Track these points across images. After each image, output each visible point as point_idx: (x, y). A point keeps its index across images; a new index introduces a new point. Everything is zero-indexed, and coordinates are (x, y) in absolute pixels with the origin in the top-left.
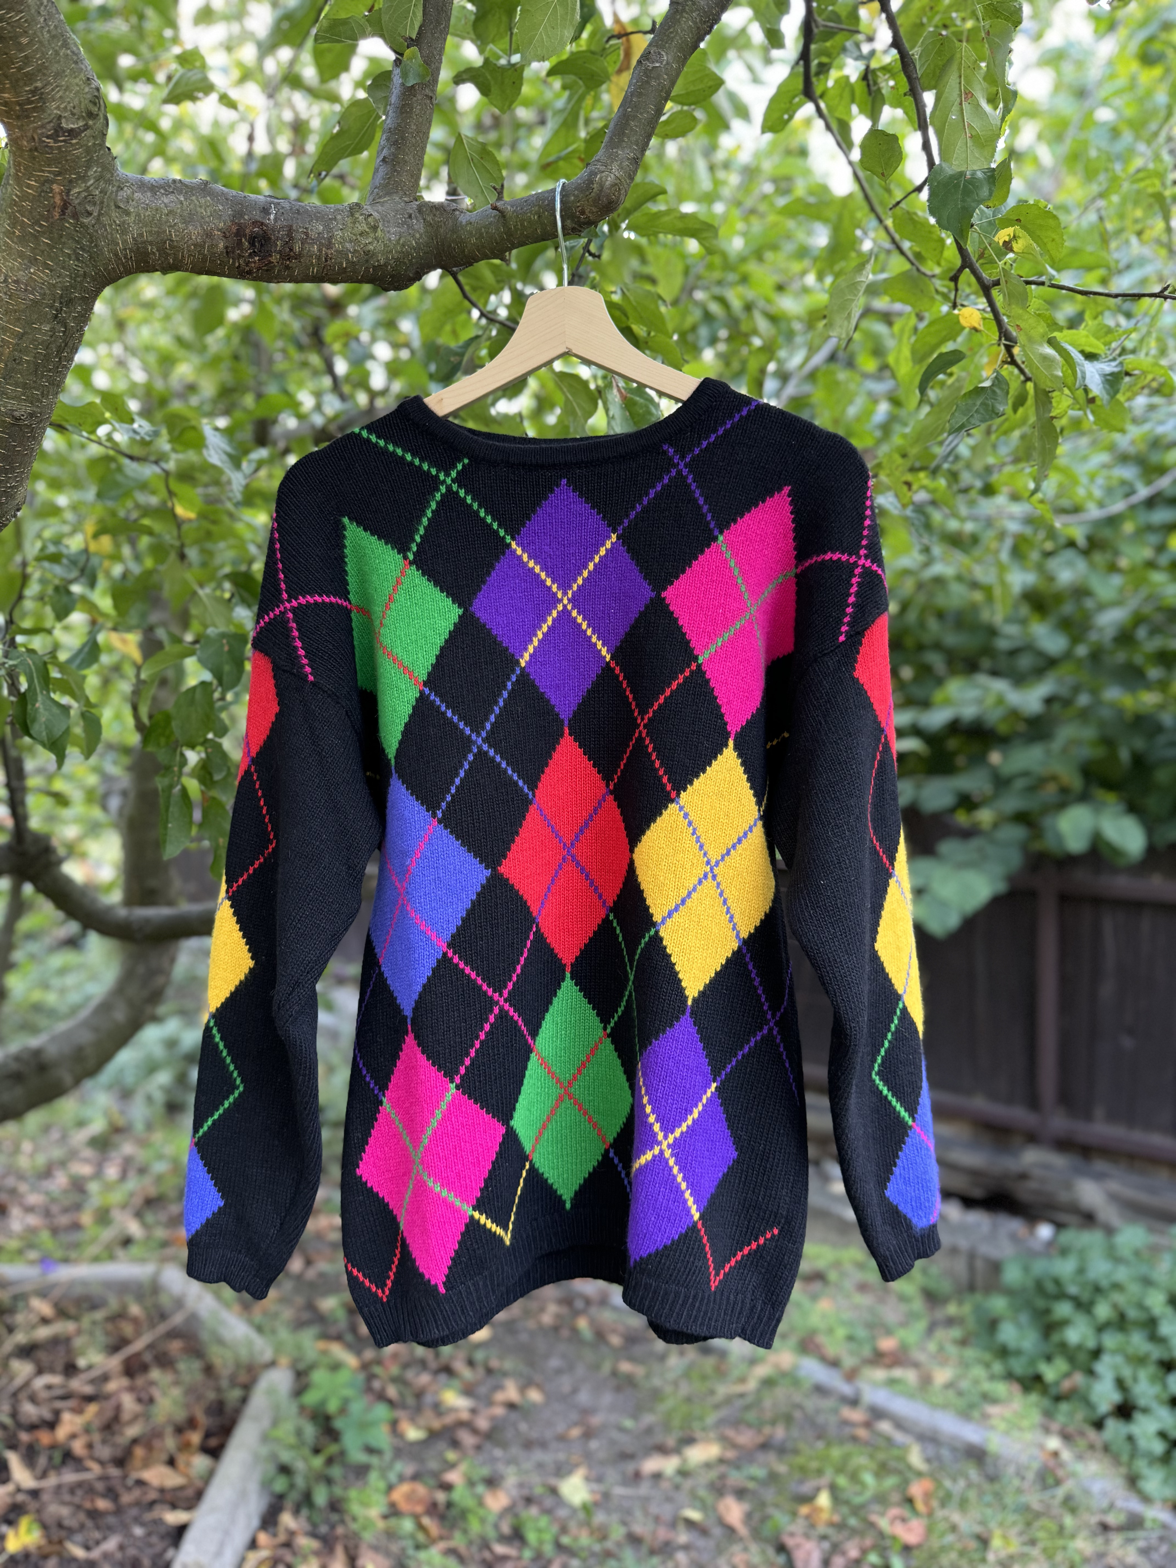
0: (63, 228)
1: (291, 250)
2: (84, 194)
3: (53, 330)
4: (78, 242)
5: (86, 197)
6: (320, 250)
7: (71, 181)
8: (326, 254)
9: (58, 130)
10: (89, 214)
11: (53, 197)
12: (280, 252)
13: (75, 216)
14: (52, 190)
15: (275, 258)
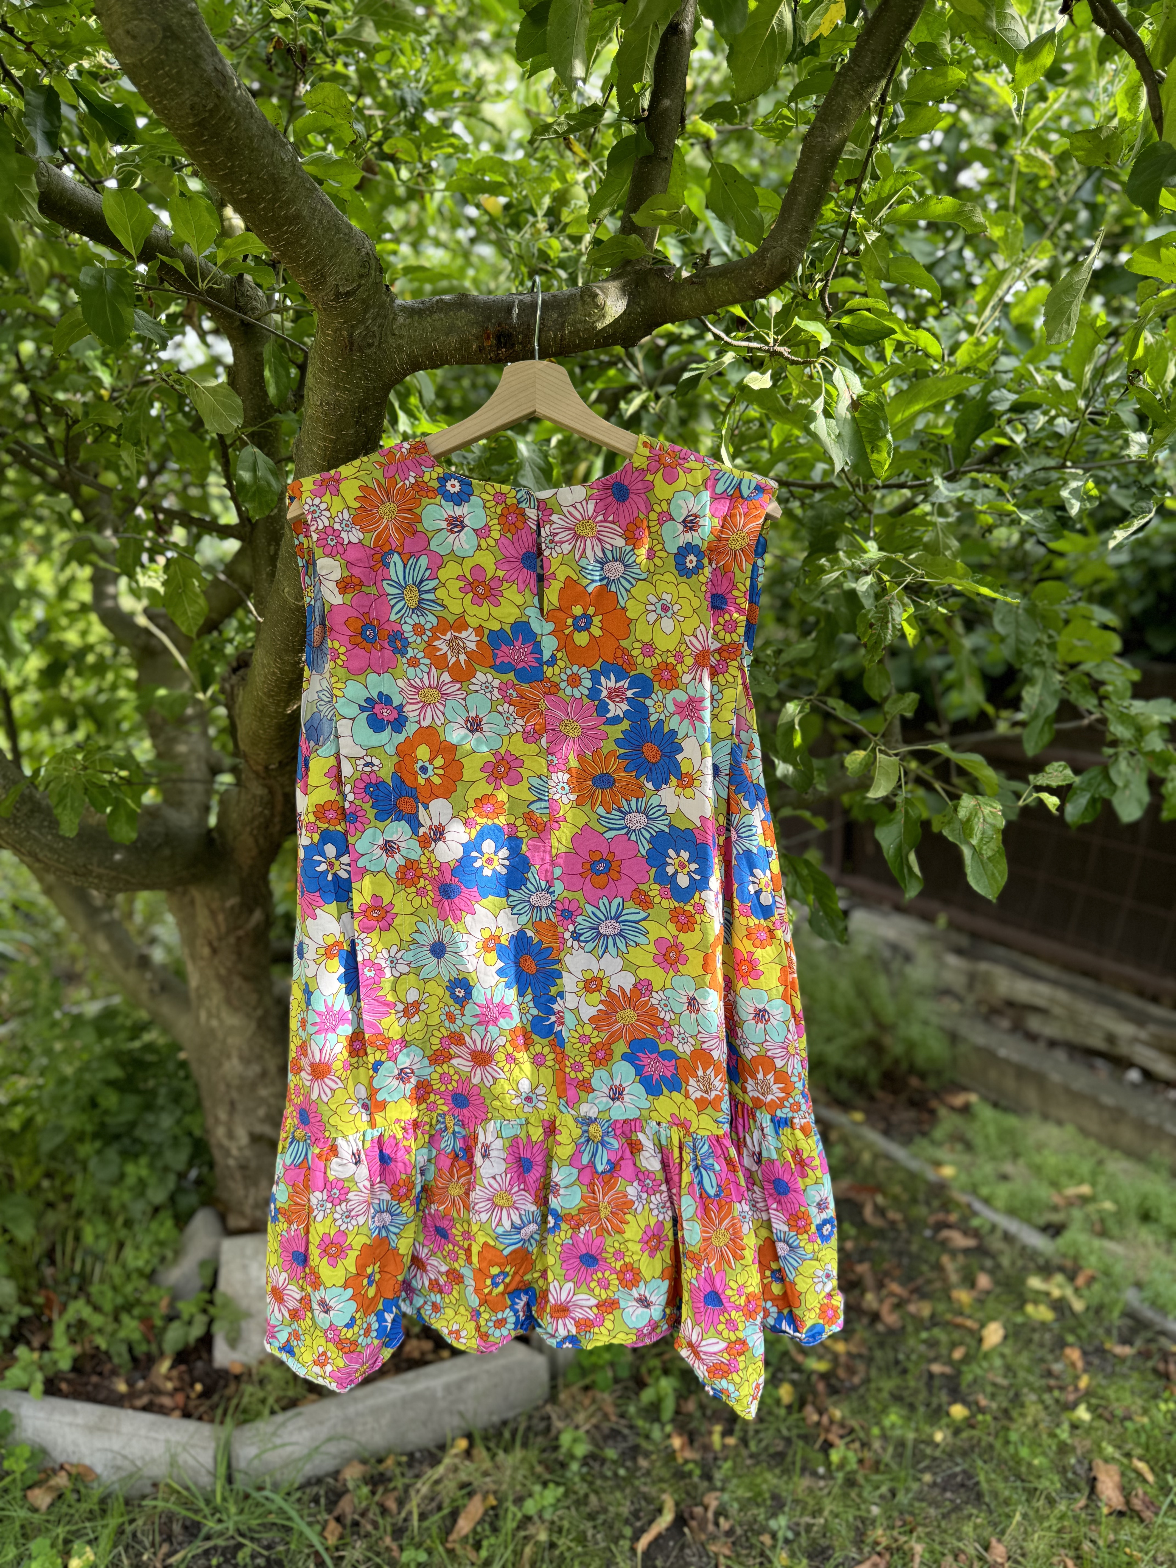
4: (365, 367)
5: (366, 335)
6: (555, 334)
7: (353, 327)
8: (561, 336)
9: (338, 295)
10: (370, 345)
11: (344, 340)
12: (522, 343)
13: (361, 349)
14: (342, 335)
15: (518, 348)
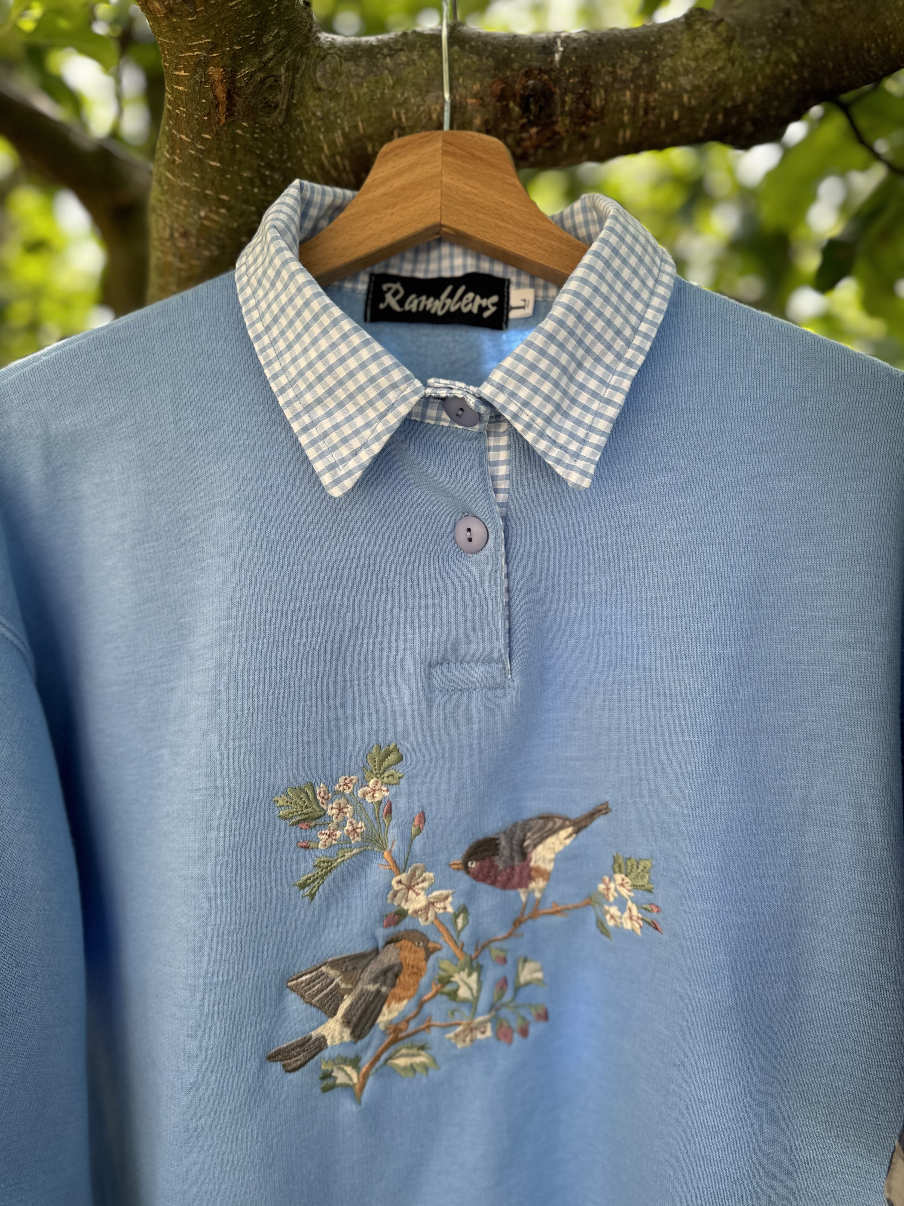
0: (235, 138)
1: (588, 106)
2: (260, 76)
4: (261, 157)
5: (263, 81)
6: (635, 98)
7: (234, 57)
8: (647, 102)
10: (273, 108)
11: (213, 90)
12: (571, 114)
14: (208, 78)
15: (562, 124)
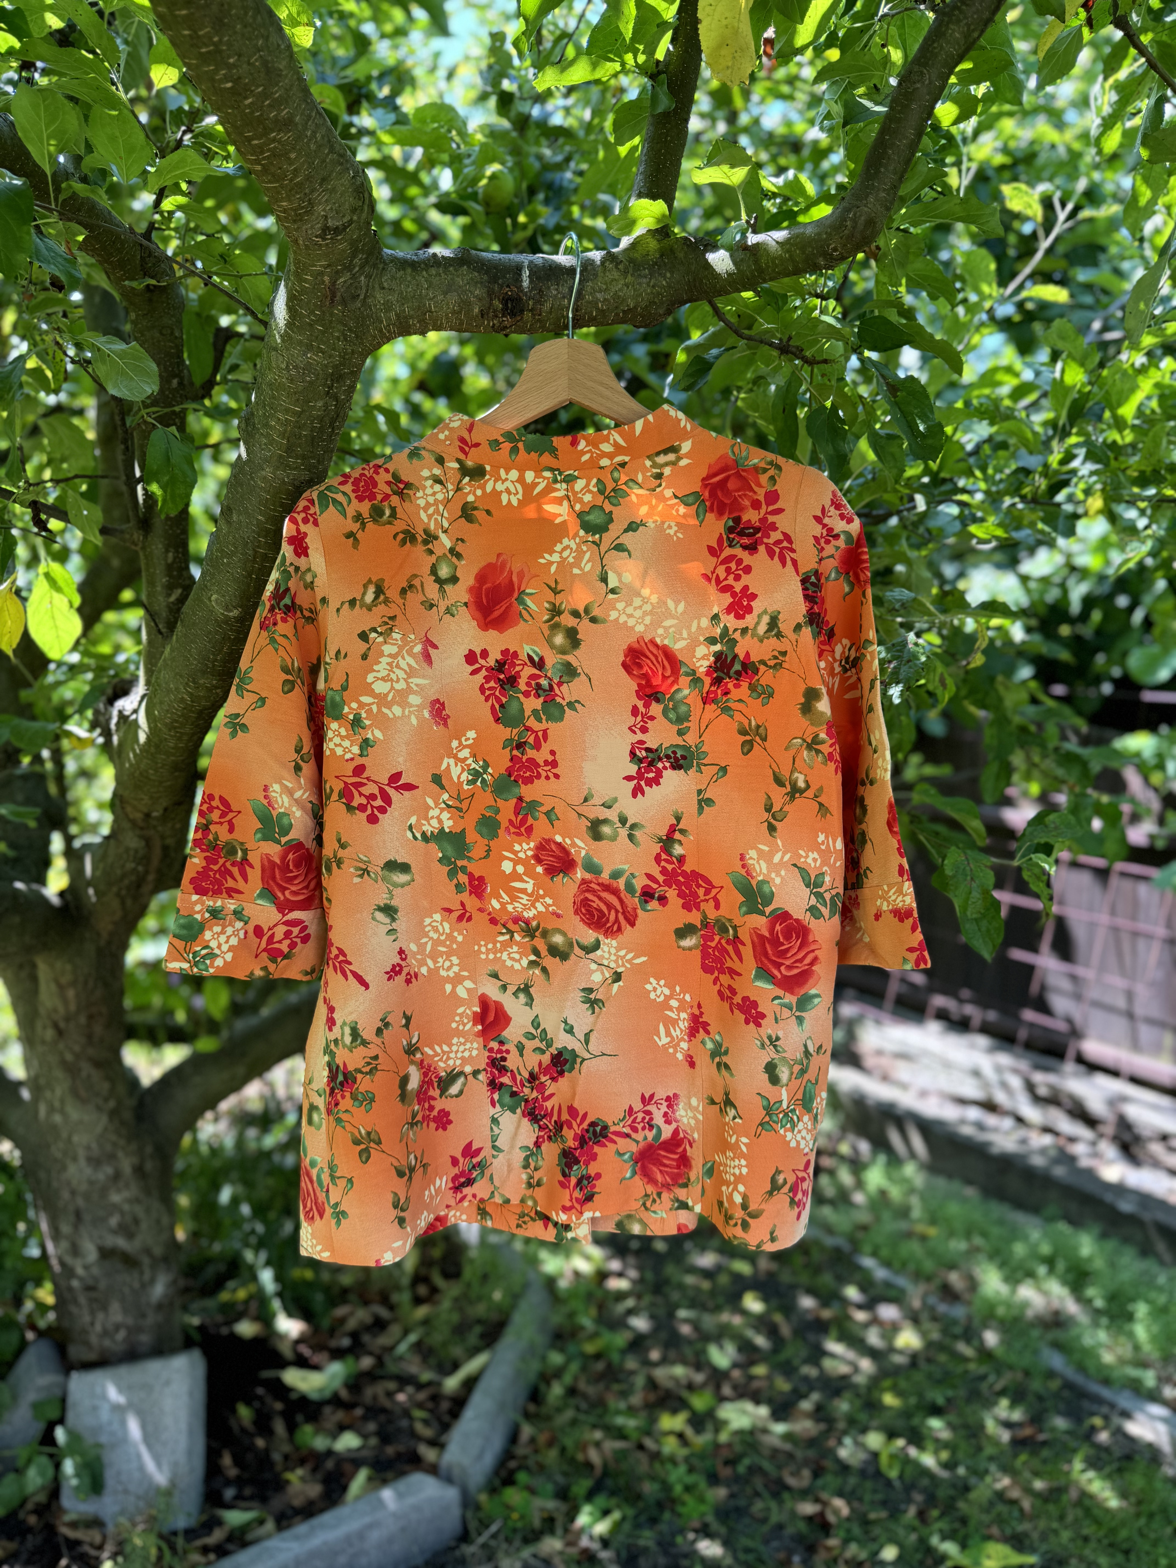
0: (333, 314)
1: (542, 306)
2: (350, 282)
3: (326, 405)
4: (345, 325)
5: (351, 286)
7: (337, 272)
9: (326, 229)
10: (355, 298)
11: (324, 288)
12: (532, 310)
13: (344, 302)
14: (322, 282)
15: (527, 315)
